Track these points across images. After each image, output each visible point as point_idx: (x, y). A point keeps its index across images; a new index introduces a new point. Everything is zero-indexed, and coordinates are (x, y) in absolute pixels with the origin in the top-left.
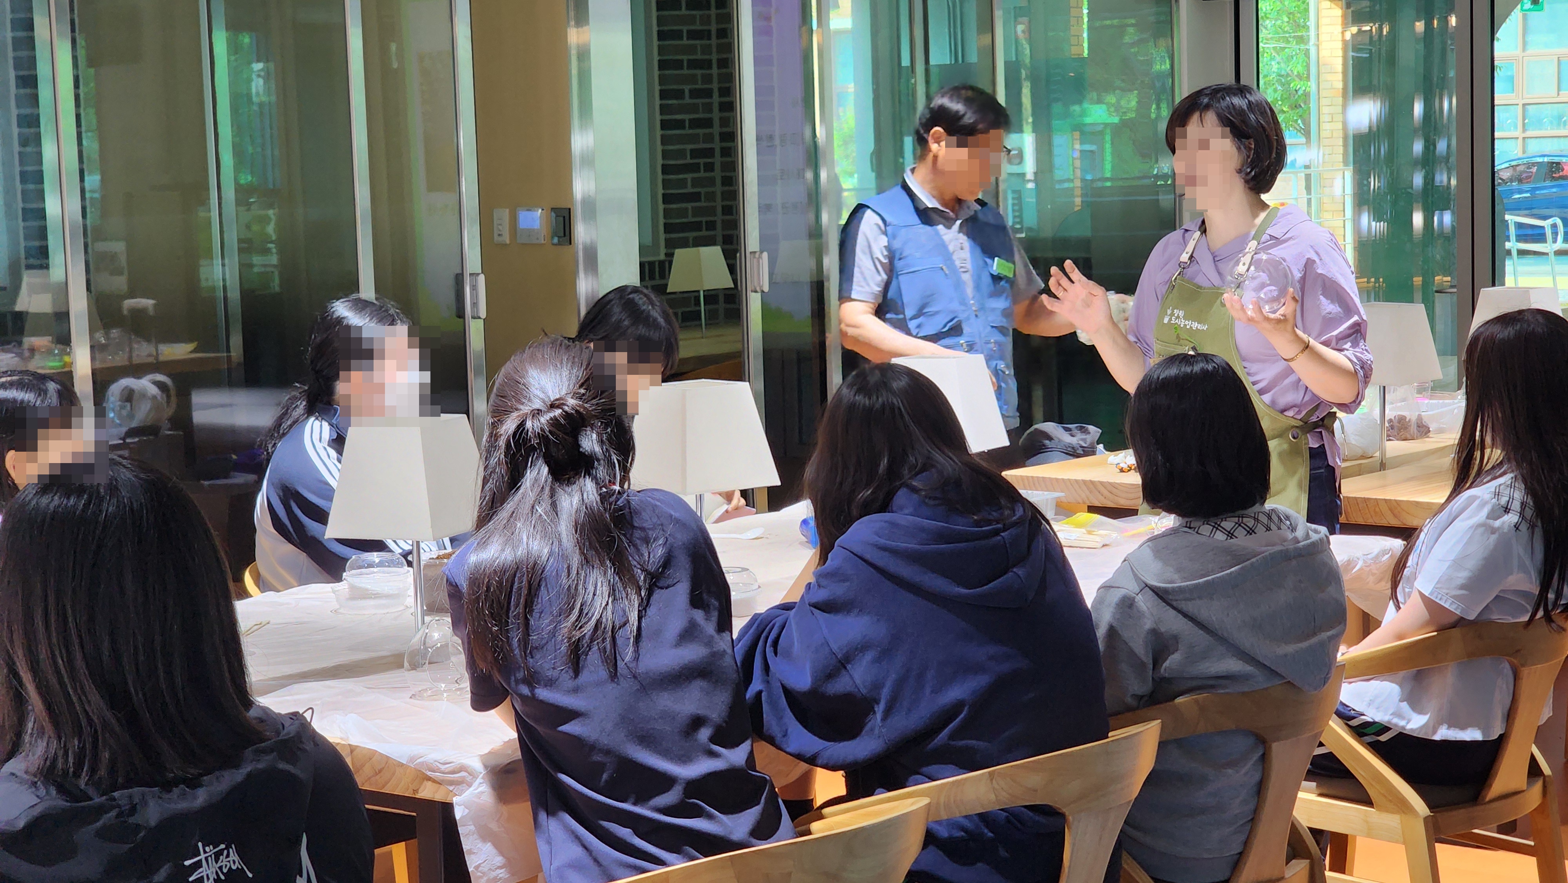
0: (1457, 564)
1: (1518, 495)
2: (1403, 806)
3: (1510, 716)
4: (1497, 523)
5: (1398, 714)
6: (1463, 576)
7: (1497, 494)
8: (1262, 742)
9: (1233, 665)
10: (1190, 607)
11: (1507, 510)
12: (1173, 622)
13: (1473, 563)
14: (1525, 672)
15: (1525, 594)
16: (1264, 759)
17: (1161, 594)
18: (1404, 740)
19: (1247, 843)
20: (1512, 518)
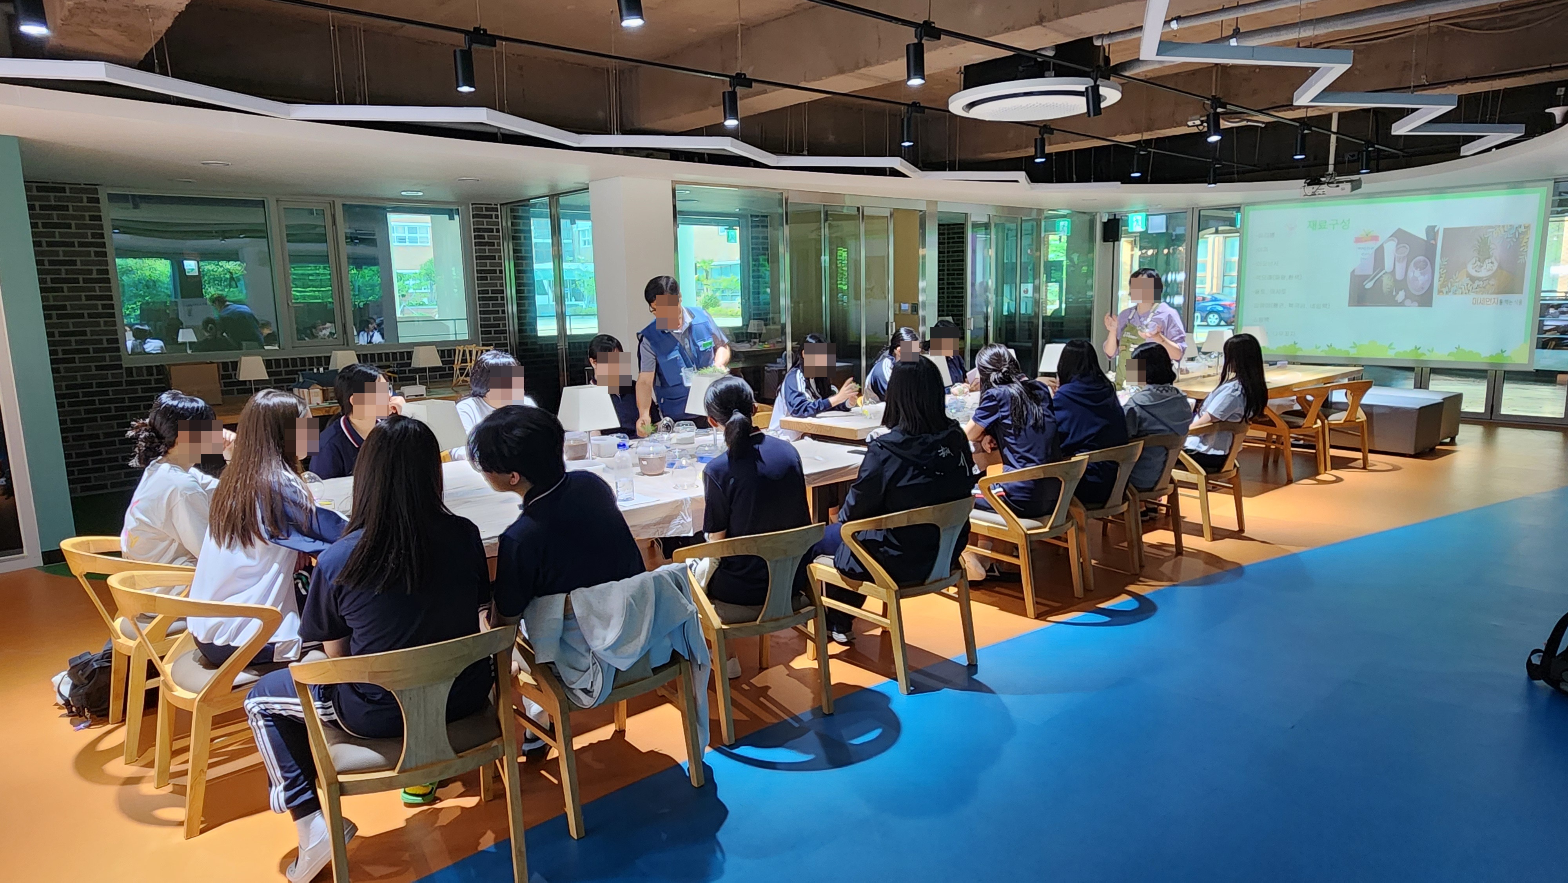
0: (1221, 405)
1: (1241, 387)
2: (1198, 472)
3: (1231, 448)
4: (1234, 394)
5: (1198, 447)
6: (1222, 409)
7: (1234, 385)
8: (1167, 449)
9: (1161, 427)
10: (1151, 410)
11: (1237, 390)
12: (1145, 414)
13: (1225, 406)
14: (1236, 436)
15: (1239, 415)
16: (1167, 455)
17: (1142, 407)
18: (1199, 453)
19: (1159, 478)
20: (1238, 393)
